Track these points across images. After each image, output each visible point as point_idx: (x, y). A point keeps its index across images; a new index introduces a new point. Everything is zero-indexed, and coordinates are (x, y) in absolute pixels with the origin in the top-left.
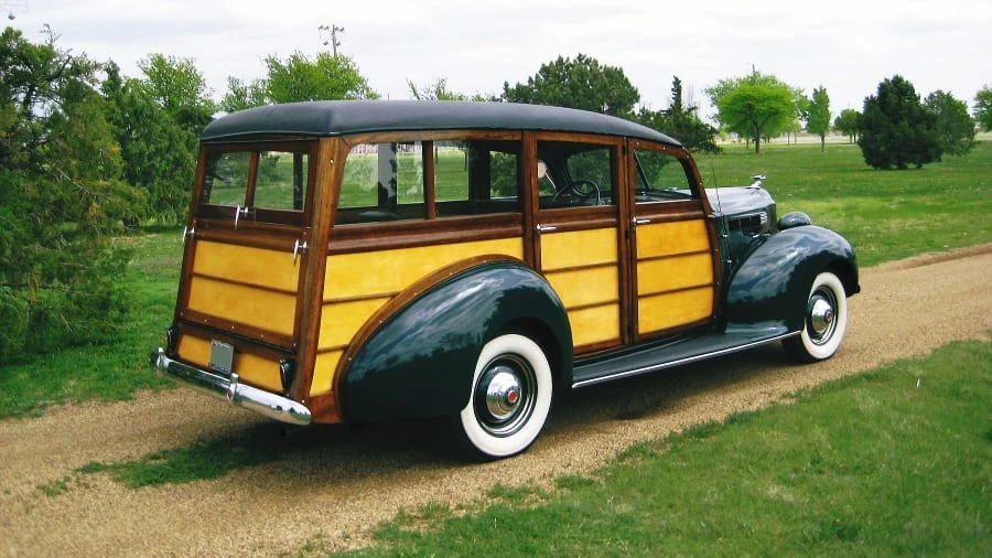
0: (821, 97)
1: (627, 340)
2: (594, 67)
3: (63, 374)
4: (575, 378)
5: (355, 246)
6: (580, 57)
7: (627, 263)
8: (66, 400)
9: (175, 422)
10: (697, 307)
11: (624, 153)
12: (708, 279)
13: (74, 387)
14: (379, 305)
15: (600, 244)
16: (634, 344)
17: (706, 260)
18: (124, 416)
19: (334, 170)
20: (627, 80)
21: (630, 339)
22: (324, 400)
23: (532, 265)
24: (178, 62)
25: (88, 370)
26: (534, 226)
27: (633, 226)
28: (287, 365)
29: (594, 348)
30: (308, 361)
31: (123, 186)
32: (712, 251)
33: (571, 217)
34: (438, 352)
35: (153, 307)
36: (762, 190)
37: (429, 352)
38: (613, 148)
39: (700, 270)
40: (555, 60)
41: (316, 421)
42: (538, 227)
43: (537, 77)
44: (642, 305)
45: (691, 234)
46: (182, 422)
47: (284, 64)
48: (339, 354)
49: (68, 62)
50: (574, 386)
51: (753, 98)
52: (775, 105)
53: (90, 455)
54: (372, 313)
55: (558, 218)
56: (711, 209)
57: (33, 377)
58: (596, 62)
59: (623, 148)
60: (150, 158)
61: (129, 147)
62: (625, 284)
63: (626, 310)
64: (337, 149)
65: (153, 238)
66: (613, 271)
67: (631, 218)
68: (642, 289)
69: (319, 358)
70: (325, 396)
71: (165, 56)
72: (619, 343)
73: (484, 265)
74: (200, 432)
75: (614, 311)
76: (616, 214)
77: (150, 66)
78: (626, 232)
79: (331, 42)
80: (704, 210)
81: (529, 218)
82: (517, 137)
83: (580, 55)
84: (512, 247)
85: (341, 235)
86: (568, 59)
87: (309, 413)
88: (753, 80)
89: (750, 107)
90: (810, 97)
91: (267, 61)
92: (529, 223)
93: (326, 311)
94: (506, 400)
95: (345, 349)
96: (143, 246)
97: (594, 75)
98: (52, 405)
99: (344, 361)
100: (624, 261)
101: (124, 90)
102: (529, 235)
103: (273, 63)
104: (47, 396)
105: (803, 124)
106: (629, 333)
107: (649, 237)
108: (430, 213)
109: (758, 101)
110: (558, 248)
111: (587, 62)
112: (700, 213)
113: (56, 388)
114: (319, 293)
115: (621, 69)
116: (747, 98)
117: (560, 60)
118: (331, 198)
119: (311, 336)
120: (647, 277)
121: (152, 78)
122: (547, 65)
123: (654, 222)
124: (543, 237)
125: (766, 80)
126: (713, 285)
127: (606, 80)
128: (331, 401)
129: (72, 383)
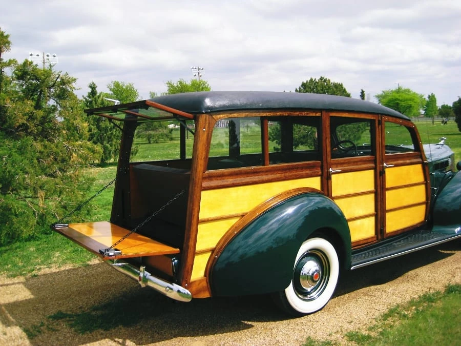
0: (432, 98)
1: (380, 237)
2: (328, 83)
3: (53, 249)
4: (353, 263)
5: (219, 184)
6: (321, 79)
7: (380, 191)
8: (52, 265)
9: (111, 282)
10: (417, 216)
11: (379, 125)
12: (423, 199)
13: (58, 257)
14: (233, 221)
15: (365, 179)
16: (383, 239)
17: (422, 188)
18: (83, 277)
19: (206, 135)
20: (345, 90)
21: (382, 237)
22: (199, 284)
23: (326, 194)
24: (125, 85)
25: (67, 246)
26: (328, 169)
27: (383, 168)
28: (176, 261)
29: (361, 243)
30: (189, 259)
31: (89, 144)
32: (426, 183)
33: (349, 163)
34: (270, 249)
35: (107, 207)
36: (445, 146)
37: (265, 249)
38: (372, 122)
39: (419, 194)
40: (309, 79)
41: (195, 297)
42: (330, 170)
43: (300, 88)
44: (388, 216)
45: (415, 173)
46: (115, 282)
47: (175, 85)
48: (209, 254)
49: (58, 78)
50: (352, 268)
51: (399, 100)
52: (410, 103)
53: (59, 305)
54: (229, 227)
55: (342, 164)
56: (426, 157)
57: (37, 250)
58: (329, 80)
59: (379, 121)
60: (111, 129)
61: (101, 124)
62: (379, 203)
63: (379, 219)
64: (208, 122)
65: (112, 169)
66: (372, 196)
67: (383, 164)
68: (388, 206)
69: (196, 258)
70: (200, 281)
71: (120, 82)
72: (375, 239)
73: (299, 195)
74: (125, 289)
75: (372, 220)
76: (375, 161)
77: (113, 87)
78: (380, 172)
79: (197, 75)
80: (422, 158)
81: (325, 164)
82: (318, 114)
83: (321, 77)
84: (315, 183)
85: (210, 177)
86: (315, 79)
87: (190, 293)
88: (399, 91)
89: (398, 104)
90: (427, 99)
91: (167, 84)
92: (325, 167)
93: (201, 227)
94: (312, 278)
95: (213, 251)
96: (107, 173)
97: (329, 87)
98: (44, 268)
99: (212, 258)
100: (379, 190)
101: (99, 97)
102: (325, 175)
103: (170, 85)
104: (42, 263)
105: (423, 112)
106: (381, 233)
107: (393, 175)
108: (266, 162)
109: (401, 101)
110: (341, 183)
111: (325, 81)
112: (420, 160)
113: (49, 257)
114: (196, 216)
115: (342, 84)
116: (397, 99)
117: (311, 80)
118: (204, 153)
119: (191, 243)
120: (392, 199)
121: (114, 92)
122: (305, 82)
123: (396, 166)
124: (333, 177)
125: (405, 91)
126: (426, 203)
127: (335, 89)
128: (204, 284)
129: (57, 254)
